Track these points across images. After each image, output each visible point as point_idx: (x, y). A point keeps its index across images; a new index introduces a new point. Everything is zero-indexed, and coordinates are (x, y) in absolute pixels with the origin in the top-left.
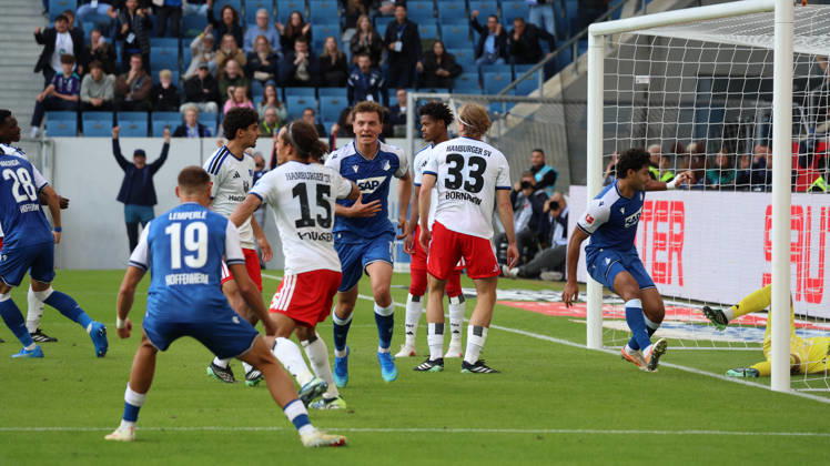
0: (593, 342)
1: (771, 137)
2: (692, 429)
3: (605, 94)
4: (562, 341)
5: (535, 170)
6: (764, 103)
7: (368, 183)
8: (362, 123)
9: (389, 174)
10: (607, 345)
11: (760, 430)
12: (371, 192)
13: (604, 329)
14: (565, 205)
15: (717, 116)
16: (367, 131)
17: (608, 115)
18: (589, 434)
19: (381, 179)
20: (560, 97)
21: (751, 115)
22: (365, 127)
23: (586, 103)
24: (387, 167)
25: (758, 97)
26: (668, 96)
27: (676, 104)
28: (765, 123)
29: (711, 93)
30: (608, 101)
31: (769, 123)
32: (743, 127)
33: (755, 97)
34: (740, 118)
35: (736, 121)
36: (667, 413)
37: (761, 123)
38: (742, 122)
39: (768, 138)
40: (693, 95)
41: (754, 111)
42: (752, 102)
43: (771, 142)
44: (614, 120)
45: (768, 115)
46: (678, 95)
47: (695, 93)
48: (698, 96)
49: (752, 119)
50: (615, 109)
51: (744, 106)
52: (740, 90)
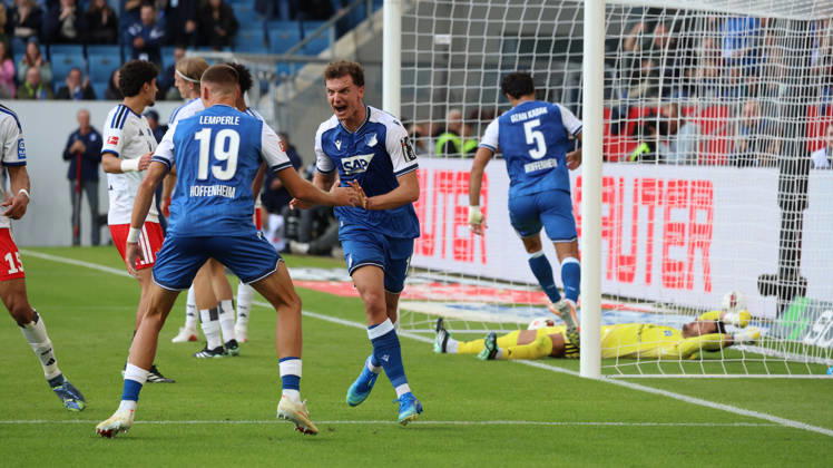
1: (581, 101)
2: (495, 420)
3: (403, 55)
6: (573, 65)
8: (332, 92)
10: (405, 328)
11: (568, 420)
16: (338, 102)
17: (406, 78)
18: (384, 426)
21: (558, 79)
22: (336, 96)
23: (380, 64)
25: (568, 59)
26: (471, 57)
27: (479, 66)
28: (575, 87)
29: (517, 54)
30: (406, 63)
31: (580, 87)
32: (551, 92)
33: (564, 58)
34: (548, 82)
35: (544, 85)
36: (469, 402)
37: (570, 88)
38: (550, 86)
39: (578, 104)
40: (498, 57)
41: (562, 74)
42: (560, 64)
43: (581, 108)
44: (413, 83)
45: (578, 78)
46: (481, 56)
47: (500, 54)
48: (504, 58)
49: (561, 83)
50: (414, 71)
51: (552, 68)
52: (548, 52)
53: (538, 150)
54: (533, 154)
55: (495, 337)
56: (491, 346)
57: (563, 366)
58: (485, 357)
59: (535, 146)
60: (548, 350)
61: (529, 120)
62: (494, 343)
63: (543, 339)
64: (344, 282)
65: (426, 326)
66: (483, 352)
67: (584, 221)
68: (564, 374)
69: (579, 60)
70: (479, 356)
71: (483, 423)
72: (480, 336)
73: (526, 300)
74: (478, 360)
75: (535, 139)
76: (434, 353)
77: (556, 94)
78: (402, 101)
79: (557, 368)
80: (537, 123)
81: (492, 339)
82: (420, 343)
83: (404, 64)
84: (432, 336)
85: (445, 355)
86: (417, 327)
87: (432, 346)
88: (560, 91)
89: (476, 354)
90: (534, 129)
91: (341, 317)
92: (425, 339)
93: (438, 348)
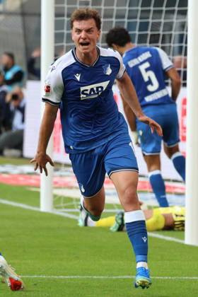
0: (45, 206)
1: (186, 43)
2: (123, 275)
3: (56, 9)
4: (22, 205)
5: (7, 69)
6: (180, 16)
7: (92, 89)
8: (79, 31)
9: (111, 78)
10: (57, 208)
11: (176, 275)
12: (96, 96)
13: (55, 196)
14: (23, 97)
15: (144, 26)
16: (84, 39)
17: (58, 25)
18: (43, 279)
19: (105, 84)
20: (19, 11)
21: (169, 26)
22: (83, 34)
23: (39, 15)
24: (109, 71)
25: (176, 12)
26: (105, 10)
27: (111, 17)
28: (181, 32)
29: (140, 8)
30: (58, 14)
31: (185, 33)
32: (164, 35)
33: (173, 12)
34: (161, 28)
35: (158, 30)
36: (104, 262)
37: (178, 33)
38: (163, 31)
39: (184, 45)
40: (125, 10)
41: (172, 23)
42: (171, 16)
43: (186, 48)
44: (63, 29)
45: (183, 26)
46: (113, 9)
47: (127, 8)
48: (129, 11)
49: (171, 29)
50: (64, 20)
51: (165, 19)
52: (162, 6)
53: (152, 85)
54: (150, 88)
55: (123, 215)
56: (120, 221)
57: (172, 236)
58: (115, 230)
59: (150, 82)
60: (162, 225)
61: (142, 63)
62: (122, 219)
63: (158, 217)
64: (12, 175)
65: (72, 207)
66: (114, 226)
67: (188, 130)
68: (173, 242)
69: (184, 13)
70: (111, 229)
71: (114, 277)
72: (112, 214)
73: (145, 187)
74: (111, 231)
75: (149, 78)
76: (79, 226)
77: (167, 38)
78: (56, 42)
79: (168, 237)
80: (147, 65)
81: (120, 216)
82: (68, 219)
83: (57, 15)
84: (77, 214)
85: (86, 227)
86: (66, 207)
87: (76, 221)
88: (171, 35)
89: (109, 227)
90: (147, 70)
91: (10, 200)
92: (72, 216)
93: (81, 223)
